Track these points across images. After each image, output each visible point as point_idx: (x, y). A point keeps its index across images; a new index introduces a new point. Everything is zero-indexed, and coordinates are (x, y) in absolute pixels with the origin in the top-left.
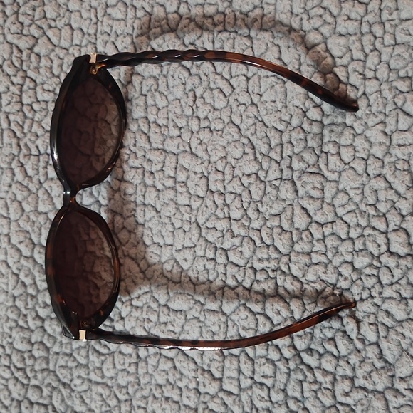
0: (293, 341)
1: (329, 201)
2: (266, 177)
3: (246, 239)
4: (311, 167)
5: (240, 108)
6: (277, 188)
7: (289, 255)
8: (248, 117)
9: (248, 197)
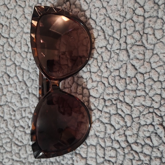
0: (126, 138)
1: (148, 60)
2: (111, 48)
3: (100, 83)
4: (138, 42)
5: (96, 10)
6: (118, 54)
7: (124, 91)
8: (101, 15)
9: (101, 59)
